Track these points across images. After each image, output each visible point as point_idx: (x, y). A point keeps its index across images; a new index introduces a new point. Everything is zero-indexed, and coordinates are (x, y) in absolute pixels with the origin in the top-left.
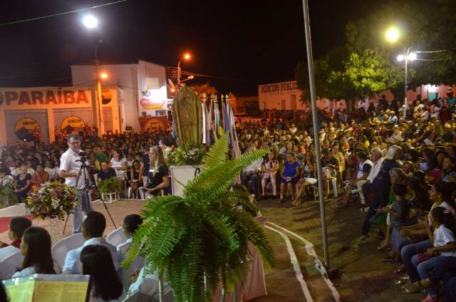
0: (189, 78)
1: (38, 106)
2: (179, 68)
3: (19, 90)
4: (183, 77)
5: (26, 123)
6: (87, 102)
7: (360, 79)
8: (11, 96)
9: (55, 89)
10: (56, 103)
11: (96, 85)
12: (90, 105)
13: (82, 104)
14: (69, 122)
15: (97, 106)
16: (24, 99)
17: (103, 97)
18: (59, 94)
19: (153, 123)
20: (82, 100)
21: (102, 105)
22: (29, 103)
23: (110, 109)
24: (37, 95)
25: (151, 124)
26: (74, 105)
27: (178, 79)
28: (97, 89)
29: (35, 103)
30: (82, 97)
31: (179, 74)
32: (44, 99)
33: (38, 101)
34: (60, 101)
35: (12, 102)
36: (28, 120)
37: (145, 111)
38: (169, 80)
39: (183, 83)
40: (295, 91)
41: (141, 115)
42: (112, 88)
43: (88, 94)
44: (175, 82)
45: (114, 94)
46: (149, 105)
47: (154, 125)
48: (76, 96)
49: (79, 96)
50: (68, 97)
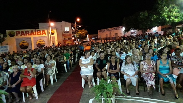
0: (79, 27)
1: (28, 36)
2: (76, 23)
3: (20, 31)
5: (24, 43)
6: (46, 34)
8: (18, 33)
9: (34, 30)
10: (34, 35)
11: (49, 28)
12: (47, 35)
13: (44, 35)
14: (39, 41)
15: (50, 37)
16: (22, 34)
18: (35, 31)
21: (51, 35)
22: (24, 35)
23: (54, 37)
24: (27, 32)
26: (41, 36)
28: (49, 29)
29: (26, 35)
32: (30, 34)
33: (27, 34)
34: (36, 34)
35: (18, 35)
36: (24, 41)
38: (72, 28)
39: (77, 28)
40: (111, 31)
41: (64, 39)
42: (55, 29)
43: (46, 32)
44: (74, 28)
45: (55, 31)
46: (66, 36)
47: (69, 43)
48: (41, 32)
49: (43, 32)
50: (39, 33)
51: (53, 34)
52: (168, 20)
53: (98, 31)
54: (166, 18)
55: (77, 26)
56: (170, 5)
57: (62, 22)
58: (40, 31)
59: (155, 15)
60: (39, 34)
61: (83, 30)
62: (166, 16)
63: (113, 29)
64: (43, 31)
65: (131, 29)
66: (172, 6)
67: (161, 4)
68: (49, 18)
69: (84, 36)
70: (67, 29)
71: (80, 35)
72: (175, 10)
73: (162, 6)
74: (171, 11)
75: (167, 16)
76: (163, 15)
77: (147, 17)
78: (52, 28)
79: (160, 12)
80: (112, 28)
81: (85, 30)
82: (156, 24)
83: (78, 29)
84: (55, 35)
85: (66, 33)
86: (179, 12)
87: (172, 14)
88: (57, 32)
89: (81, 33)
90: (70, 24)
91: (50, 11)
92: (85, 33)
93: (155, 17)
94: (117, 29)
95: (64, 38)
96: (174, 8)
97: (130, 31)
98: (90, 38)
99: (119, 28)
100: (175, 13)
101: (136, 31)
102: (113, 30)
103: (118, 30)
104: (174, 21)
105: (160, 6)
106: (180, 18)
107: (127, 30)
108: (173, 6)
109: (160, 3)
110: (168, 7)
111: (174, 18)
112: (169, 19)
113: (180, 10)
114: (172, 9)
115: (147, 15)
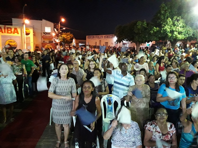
0: (63, 29)
2: (59, 24)
4: (61, 28)
7: (172, 32)
9: (2, 26)
10: (2, 32)
11: (23, 26)
12: (20, 35)
13: (16, 34)
14: (9, 42)
15: (23, 36)
17: (26, 32)
18: (5, 28)
19: (48, 46)
20: (16, 32)
21: (25, 36)
23: (29, 38)
25: (47, 46)
26: (12, 35)
27: (59, 29)
28: (23, 28)
30: (16, 31)
31: (59, 27)
34: (5, 32)
37: (44, 40)
38: (55, 29)
39: (61, 30)
40: (101, 39)
41: (43, 42)
42: (31, 28)
43: (19, 30)
44: (57, 30)
45: (31, 31)
46: (46, 38)
47: (48, 47)
48: (13, 30)
49: (14, 31)
50: (9, 30)
51: (27, 34)
52: (170, 35)
53: (87, 37)
54: (168, 32)
55: (60, 27)
56: (175, 17)
57: (42, 20)
58: (11, 28)
59: (156, 27)
60: (9, 32)
61: (68, 33)
62: (168, 30)
63: (104, 36)
64: (16, 29)
65: (124, 40)
66: (176, 19)
67: (164, 15)
68: (24, 14)
69: (69, 41)
70: (48, 30)
71: (64, 39)
72: (180, 24)
73: (164, 17)
74: (175, 25)
75: (170, 30)
76: (165, 29)
77: (146, 29)
78: (27, 27)
79: (162, 24)
80: (102, 35)
81: (71, 33)
82: (155, 38)
83: (62, 32)
84: (31, 36)
85: (47, 35)
86: (183, 27)
87: (176, 28)
88: (33, 33)
89: (65, 37)
90: (52, 24)
91: (26, 5)
92: (70, 37)
93: (155, 29)
94: (108, 37)
95: (43, 40)
96: (180, 22)
97: (123, 42)
98: (77, 44)
99: (111, 37)
100: (179, 28)
101: (130, 42)
102: (103, 38)
103: (109, 39)
104: (177, 38)
105: (162, 17)
106: (184, 35)
107: (119, 41)
108: (178, 18)
109: (162, 12)
110: (172, 19)
111: (178, 34)
112: (172, 35)
113: (185, 25)
114: (176, 23)
115: (145, 26)
